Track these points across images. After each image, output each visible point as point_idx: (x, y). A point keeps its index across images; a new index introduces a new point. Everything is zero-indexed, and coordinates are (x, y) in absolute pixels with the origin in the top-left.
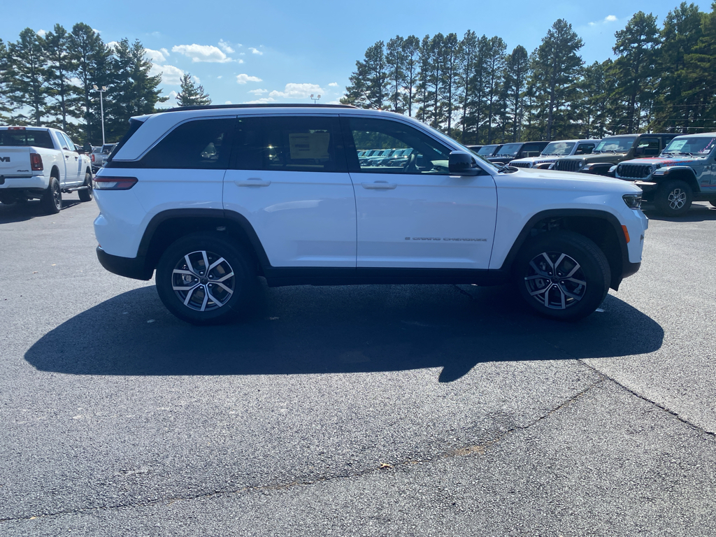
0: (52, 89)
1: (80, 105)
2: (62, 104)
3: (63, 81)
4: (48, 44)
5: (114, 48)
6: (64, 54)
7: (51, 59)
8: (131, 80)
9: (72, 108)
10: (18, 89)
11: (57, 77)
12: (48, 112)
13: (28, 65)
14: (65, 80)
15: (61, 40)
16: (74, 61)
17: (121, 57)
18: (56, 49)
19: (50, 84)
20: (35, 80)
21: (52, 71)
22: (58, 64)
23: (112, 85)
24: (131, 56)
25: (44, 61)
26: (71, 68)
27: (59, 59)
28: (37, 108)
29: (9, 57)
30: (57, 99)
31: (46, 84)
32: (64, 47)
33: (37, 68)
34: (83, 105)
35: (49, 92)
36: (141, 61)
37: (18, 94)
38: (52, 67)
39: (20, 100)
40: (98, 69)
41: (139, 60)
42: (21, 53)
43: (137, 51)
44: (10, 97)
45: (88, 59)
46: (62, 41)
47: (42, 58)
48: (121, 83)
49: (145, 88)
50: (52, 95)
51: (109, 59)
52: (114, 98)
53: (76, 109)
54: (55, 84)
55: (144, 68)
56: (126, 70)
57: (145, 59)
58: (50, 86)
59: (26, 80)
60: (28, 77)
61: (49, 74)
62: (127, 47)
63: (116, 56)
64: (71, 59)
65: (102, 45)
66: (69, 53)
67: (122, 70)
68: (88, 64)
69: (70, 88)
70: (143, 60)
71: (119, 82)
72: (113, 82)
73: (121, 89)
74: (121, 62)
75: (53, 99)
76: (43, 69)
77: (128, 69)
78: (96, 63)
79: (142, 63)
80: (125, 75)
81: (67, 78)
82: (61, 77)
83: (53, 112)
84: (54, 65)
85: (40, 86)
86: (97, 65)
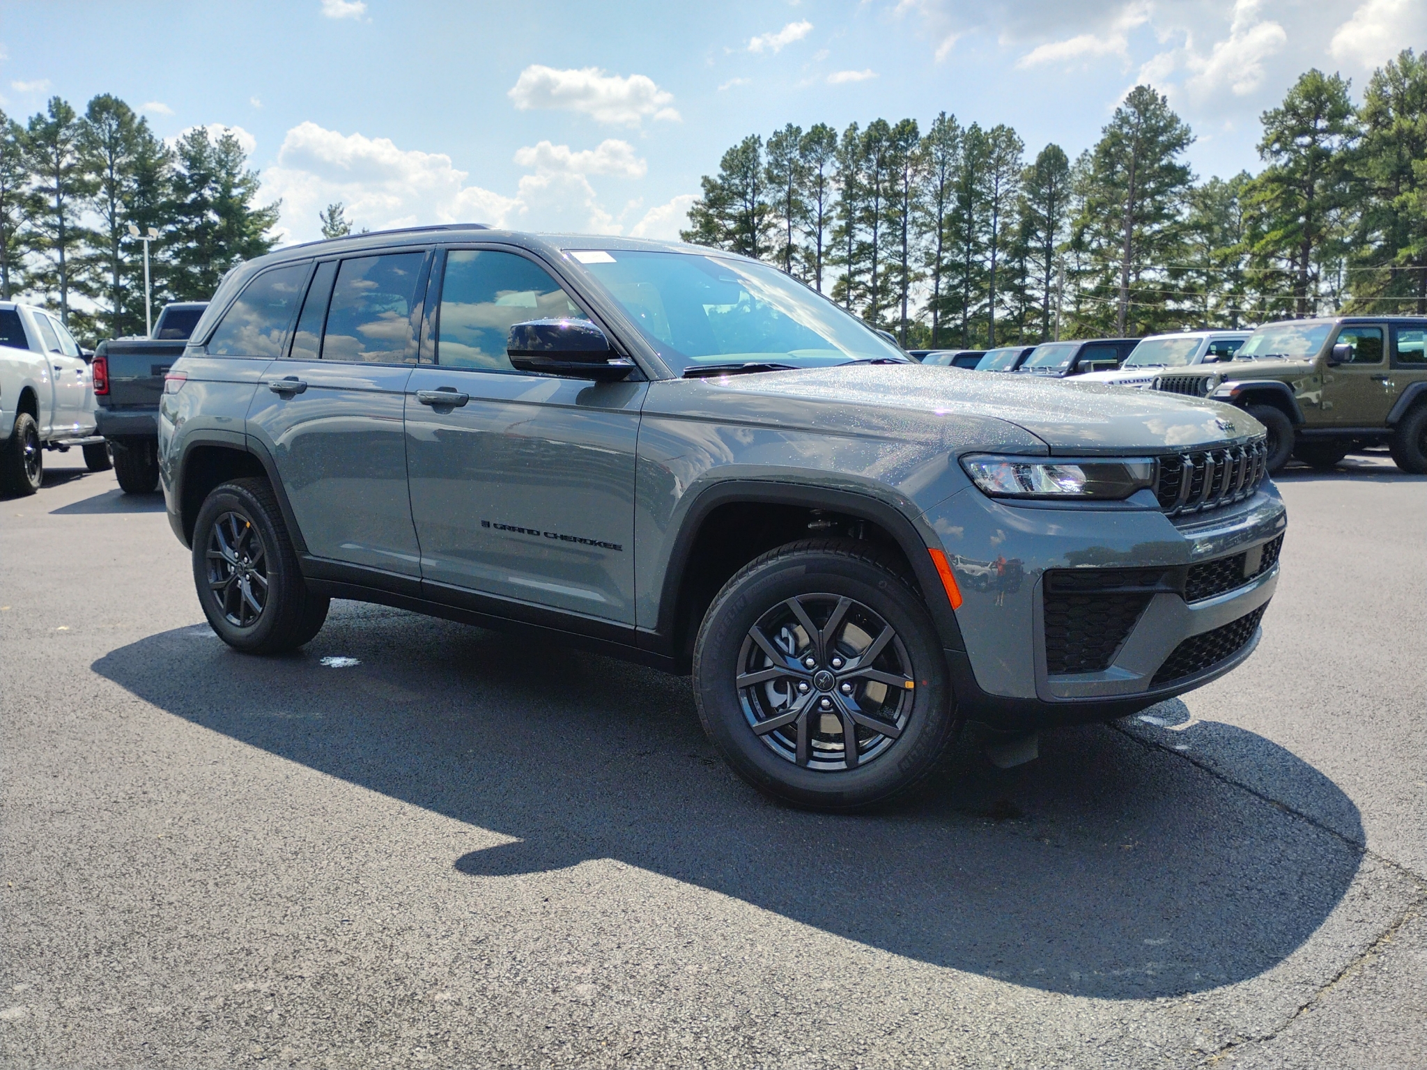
0: (40, 235)
1: (100, 270)
2: (61, 267)
3: (63, 219)
4: (33, 140)
5: (174, 148)
6: (67, 160)
7: (41, 172)
8: (212, 216)
9: (83, 277)
11: (52, 211)
12: (30, 285)
14: (69, 216)
15: (63, 131)
16: (90, 177)
17: (190, 168)
18: (50, 150)
19: (35, 225)
21: (41, 199)
22: (53, 183)
23: (171, 228)
24: (213, 165)
25: (23, 176)
26: (86, 190)
27: (56, 173)
30: (49, 258)
31: (27, 225)
32: (69, 147)
33: (8, 191)
34: (105, 269)
35: (35, 243)
36: (234, 176)
38: (42, 189)
40: (142, 193)
41: (230, 174)
43: (227, 154)
45: (121, 171)
46: (63, 133)
47: (19, 170)
48: (191, 222)
49: (242, 234)
50: (39, 247)
51: (165, 172)
52: (177, 254)
53: (92, 279)
54: (46, 224)
55: (241, 190)
56: (201, 195)
57: (244, 172)
58: (35, 230)
61: (35, 205)
62: (205, 147)
63: (180, 166)
64: (83, 171)
65: (150, 142)
66: (79, 159)
67: (193, 195)
68: (119, 183)
69: (79, 233)
70: (239, 173)
71: (186, 220)
72: (172, 221)
73: (190, 235)
74: (191, 177)
75: (42, 257)
76: (22, 194)
77: (207, 193)
78: (135, 181)
79: (236, 181)
80: (199, 207)
81: (72, 212)
82: (59, 210)
83: (40, 284)
84: (45, 185)
85: (13, 230)
86: (139, 185)
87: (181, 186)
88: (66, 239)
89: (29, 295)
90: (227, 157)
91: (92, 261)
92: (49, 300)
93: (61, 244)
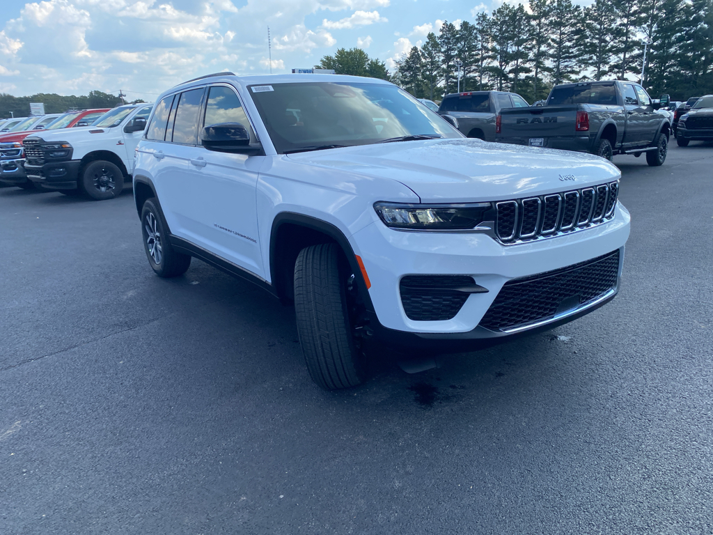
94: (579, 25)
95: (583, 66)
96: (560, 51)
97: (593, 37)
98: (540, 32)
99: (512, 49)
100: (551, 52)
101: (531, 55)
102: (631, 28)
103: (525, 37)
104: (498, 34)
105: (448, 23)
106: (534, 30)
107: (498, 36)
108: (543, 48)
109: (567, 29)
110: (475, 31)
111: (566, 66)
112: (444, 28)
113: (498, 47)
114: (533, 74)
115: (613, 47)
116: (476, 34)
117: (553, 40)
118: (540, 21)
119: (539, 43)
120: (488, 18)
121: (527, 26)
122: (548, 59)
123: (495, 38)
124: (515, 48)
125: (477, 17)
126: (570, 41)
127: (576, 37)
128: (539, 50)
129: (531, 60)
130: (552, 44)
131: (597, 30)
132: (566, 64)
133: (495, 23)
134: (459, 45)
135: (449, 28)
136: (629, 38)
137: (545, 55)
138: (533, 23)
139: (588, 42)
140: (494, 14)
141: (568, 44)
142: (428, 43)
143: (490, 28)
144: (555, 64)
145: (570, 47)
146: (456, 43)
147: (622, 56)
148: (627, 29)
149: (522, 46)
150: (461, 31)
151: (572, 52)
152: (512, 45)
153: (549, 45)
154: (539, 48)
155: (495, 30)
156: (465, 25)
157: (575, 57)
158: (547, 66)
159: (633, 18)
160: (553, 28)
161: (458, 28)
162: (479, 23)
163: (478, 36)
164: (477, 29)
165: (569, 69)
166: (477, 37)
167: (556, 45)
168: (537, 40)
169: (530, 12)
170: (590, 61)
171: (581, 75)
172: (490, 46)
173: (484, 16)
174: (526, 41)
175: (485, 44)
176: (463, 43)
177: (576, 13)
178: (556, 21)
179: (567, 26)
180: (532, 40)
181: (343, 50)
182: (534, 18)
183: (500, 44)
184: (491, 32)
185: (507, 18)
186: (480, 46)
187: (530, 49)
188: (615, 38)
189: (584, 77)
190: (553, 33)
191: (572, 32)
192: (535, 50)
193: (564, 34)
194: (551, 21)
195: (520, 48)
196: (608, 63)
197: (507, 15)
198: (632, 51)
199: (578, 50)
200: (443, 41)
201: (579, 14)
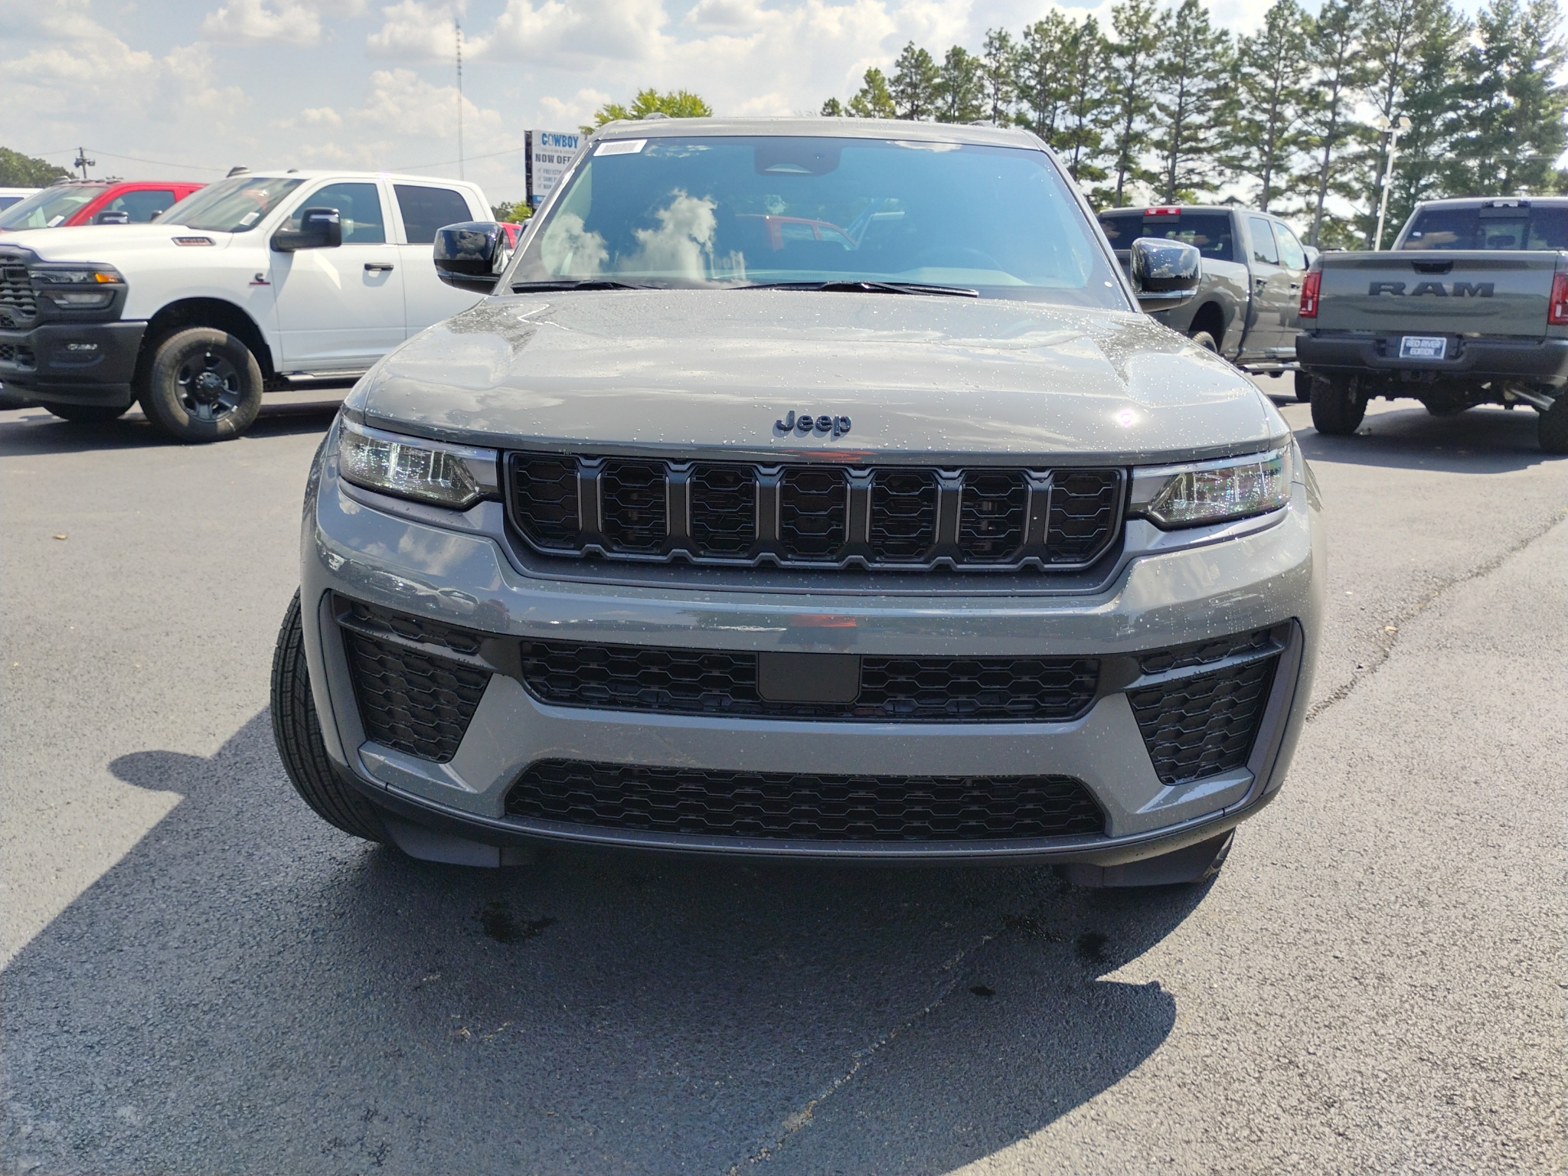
0: (1310, 133)
1: (1366, 169)
2: (1326, 166)
3: (1335, 114)
4: (1320, 29)
5: (1474, 19)
6: (1354, 46)
7: (1322, 65)
8: (1505, 97)
9: (1343, 178)
10: (1239, 141)
11: (1327, 106)
12: (1291, 188)
13: (1270, 84)
14: (1343, 111)
15: (1353, 14)
16: (1373, 64)
17: (1487, 41)
18: (1337, 37)
19: (1306, 123)
20: (1276, 117)
21: (1318, 93)
22: (1332, 75)
23: (1451, 115)
24: (1518, 33)
25: (1305, 70)
26: (1362, 79)
27: (1336, 64)
28: (1267, 179)
29: (1235, 68)
30: (1314, 158)
31: (1298, 124)
32: (1357, 32)
33: (1287, 88)
34: (1372, 168)
35: (1304, 143)
36: (1541, 44)
37: (1237, 151)
38: (1321, 83)
39: (1236, 166)
40: (1426, 77)
41: (1537, 43)
42: (1260, 57)
43: (1538, 18)
44: (1220, 161)
45: (1408, 54)
46: (1354, 16)
47: (1302, 64)
48: (1476, 107)
49: (1537, 116)
50: (1306, 147)
51: (1458, 50)
52: (1453, 146)
53: (1356, 179)
54: (1319, 121)
55: (1547, 61)
56: (1496, 73)
57: (1556, 38)
58: (1305, 128)
59: (1260, 117)
60: (1264, 111)
61: (1313, 99)
62: (1512, 13)
63: (1477, 40)
64: (1366, 59)
65: (1446, 15)
66: (1365, 45)
67: (1487, 74)
68: (1402, 67)
69: (1351, 129)
70: (1550, 39)
71: (1471, 104)
72: (1455, 107)
73: (1474, 122)
74: (1487, 53)
75: (1307, 157)
76: (1301, 90)
77: (1504, 69)
78: (1422, 64)
79: (1544, 50)
80: (1489, 89)
81: (1347, 106)
82: (1332, 106)
83: (1302, 187)
84: (1325, 78)
85: (1284, 129)
86: (1425, 69)
87: (1472, 64)
88: (1335, 135)
89: (1289, 199)
90: (1537, 21)
91: (1360, 158)
92: (1308, 204)
93: (1327, 143)
94: (1224, 75)
95: (1228, 172)
96: (1179, 134)
97: (1256, 107)
98: (1133, 87)
99: (1065, 121)
100: (1157, 134)
101: (1109, 138)
102: (1344, 92)
103: (1097, 96)
104: (1033, 82)
105: (917, 49)
106: (1119, 80)
107: (1032, 88)
108: (1139, 124)
109: (1196, 84)
110: (979, 73)
111: (1191, 171)
112: (905, 58)
113: (1032, 115)
114: (1110, 183)
115: (1300, 133)
116: (981, 78)
117: (1163, 108)
118: (1134, 60)
119: (1130, 112)
120: (1012, 43)
121: (1103, 69)
122: (1148, 151)
123: (1025, 93)
124: (1072, 121)
125: (987, 40)
126: (1200, 111)
127: (1216, 104)
128: (1128, 127)
129: (1107, 151)
130: (1159, 115)
131: (1266, 90)
132: (1190, 165)
133: (1028, 57)
134: (939, 102)
135: (917, 61)
136: (1339, 114)
137: (1141, 142)
138: (1119, 62)
139: (1243, 118)
140: (1027, 35)
141: (1196, 119)
142: (865, 92)
143: (1017, 68)
144: (1164, 163)
145: (1200, 127)
146: (930, 99)
147: (1320, 154)
148: (1336, 94)
149: (1089, 117)
150: (946, 69)
151: (1205, 140)
152: (1064, 113)
153: (1152, 118)
154: (1130, 121)
155: (1028, 73)
156: (956, 56)
157: (1210, 150)
158: (1144, 167)
159: (1349, 70)
160: (1163, 78)
161: (939, 60)
162: (989, 54)
163: (987, 83)
164: (983, 66)
165: (1196, 179)
166: (982, 86)
167: (1169, 121)
168: (1124, 105)
169: (1113, 38)
170: (1246, 163)
171: (1222, 196)
172: (1011, 110)
173: (1003, 39)
174: (1097, 104)
175: (1001, 106)
176: (950, 99)
177: (1219, 48)
178: (1171, 64)
179: (1197, 75)
180: (1112, 103)
181: (652, 93)
182: (1122, 52)
183: (1036, 107)
184: (1018, 76)
185: (1057, 47)
186: (988, 109)
187: (1107, 125)
188: (1306, 112)
189: (1232, 200)
190: (1163, 90)
191: (1207, 91)
192: (1120, 128)
193: (1188, 94)
194: (1161, 61)
195: (1085, 121)
196: (1286, 170)
197: (1060, 40)
198: (1345, 145)
199: (1220, 135)
200: (903, 91)
201: (1226, 50)
